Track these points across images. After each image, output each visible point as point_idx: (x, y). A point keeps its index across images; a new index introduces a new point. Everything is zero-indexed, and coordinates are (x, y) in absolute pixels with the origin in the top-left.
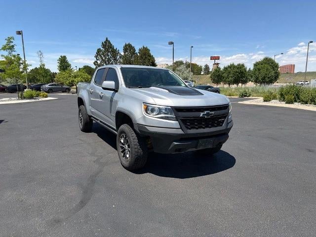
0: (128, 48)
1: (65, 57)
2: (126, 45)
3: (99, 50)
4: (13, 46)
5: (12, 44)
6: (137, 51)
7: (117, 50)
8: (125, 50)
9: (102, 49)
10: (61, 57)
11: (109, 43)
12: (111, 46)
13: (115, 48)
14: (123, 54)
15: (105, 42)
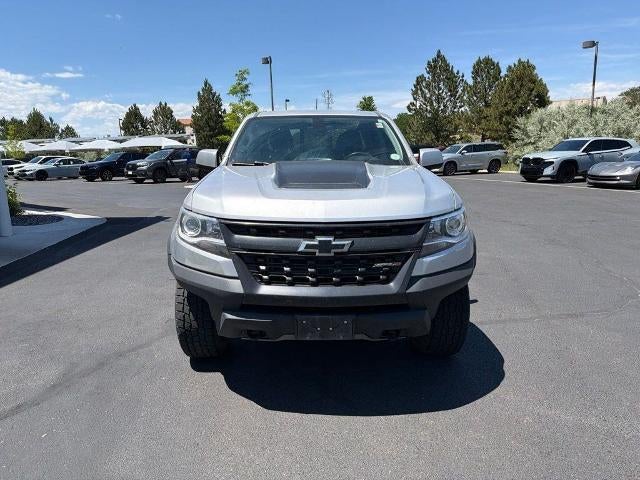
0: (485, 67)
1: (370, 99)
2: (479, 63)
3: (420, 80)
4: (247, 86)
5: (245, 83)
6: (504, 72)
7: (461, 74)
8: (476, 72)
9: (426, 75)
10: (365, 99)
11: (444, 60)
12: (447, 68)
13: (455, 71)
14: (470, 82)
15: (435, 61)
